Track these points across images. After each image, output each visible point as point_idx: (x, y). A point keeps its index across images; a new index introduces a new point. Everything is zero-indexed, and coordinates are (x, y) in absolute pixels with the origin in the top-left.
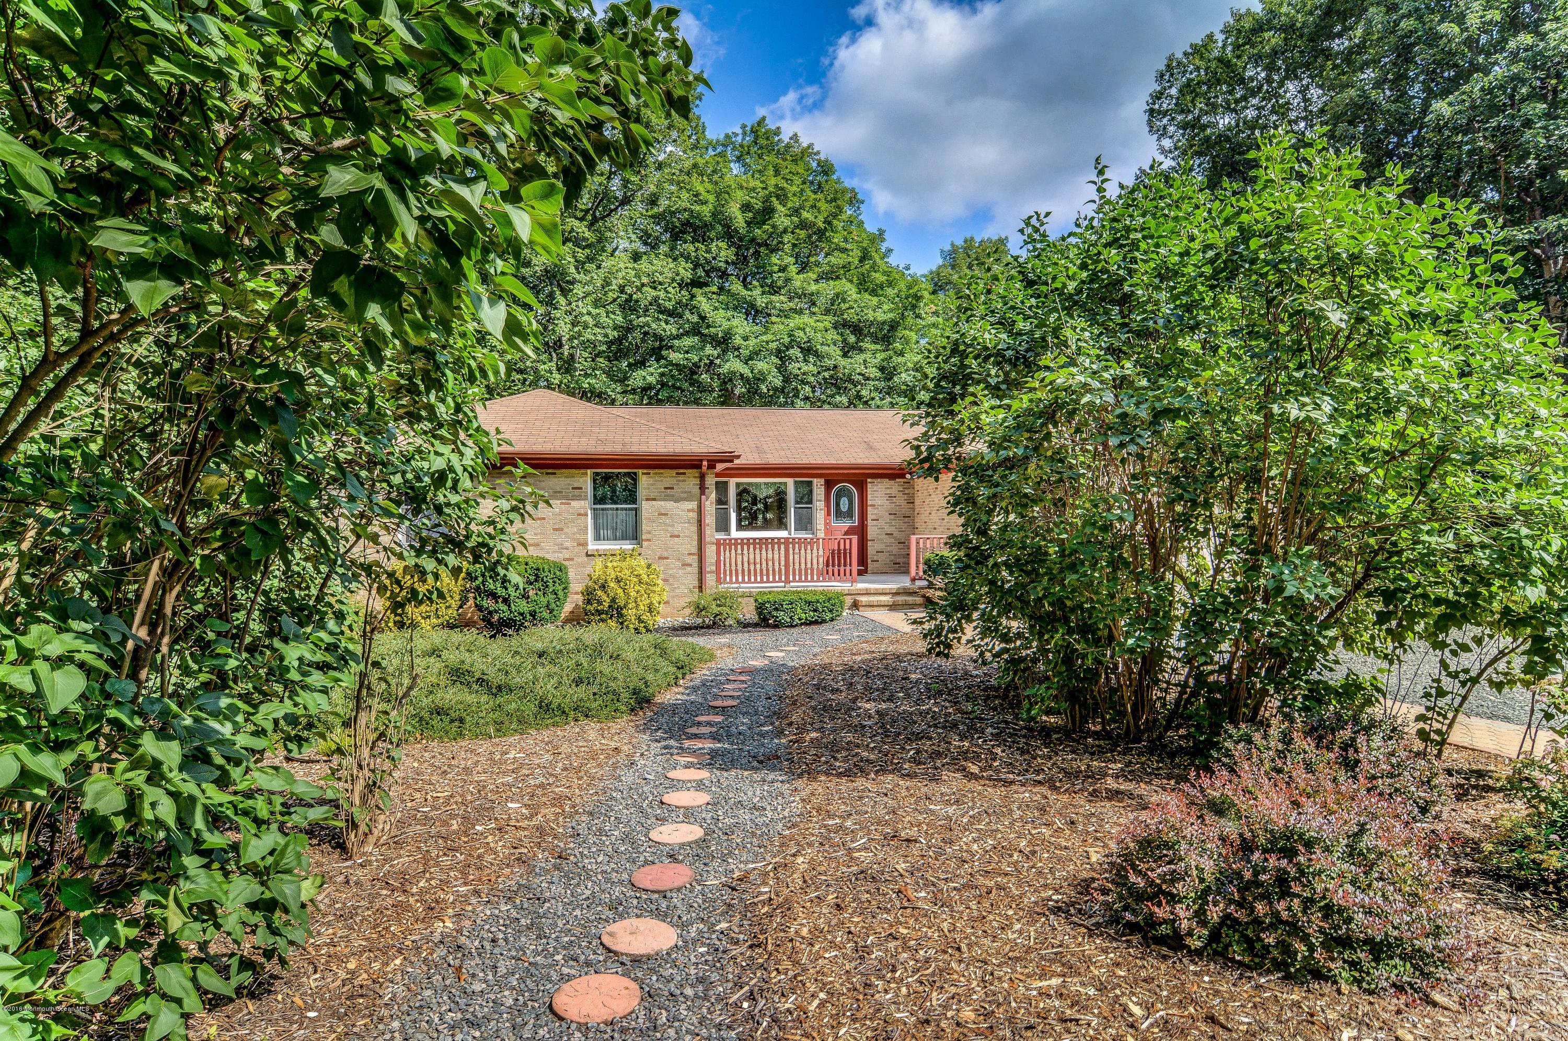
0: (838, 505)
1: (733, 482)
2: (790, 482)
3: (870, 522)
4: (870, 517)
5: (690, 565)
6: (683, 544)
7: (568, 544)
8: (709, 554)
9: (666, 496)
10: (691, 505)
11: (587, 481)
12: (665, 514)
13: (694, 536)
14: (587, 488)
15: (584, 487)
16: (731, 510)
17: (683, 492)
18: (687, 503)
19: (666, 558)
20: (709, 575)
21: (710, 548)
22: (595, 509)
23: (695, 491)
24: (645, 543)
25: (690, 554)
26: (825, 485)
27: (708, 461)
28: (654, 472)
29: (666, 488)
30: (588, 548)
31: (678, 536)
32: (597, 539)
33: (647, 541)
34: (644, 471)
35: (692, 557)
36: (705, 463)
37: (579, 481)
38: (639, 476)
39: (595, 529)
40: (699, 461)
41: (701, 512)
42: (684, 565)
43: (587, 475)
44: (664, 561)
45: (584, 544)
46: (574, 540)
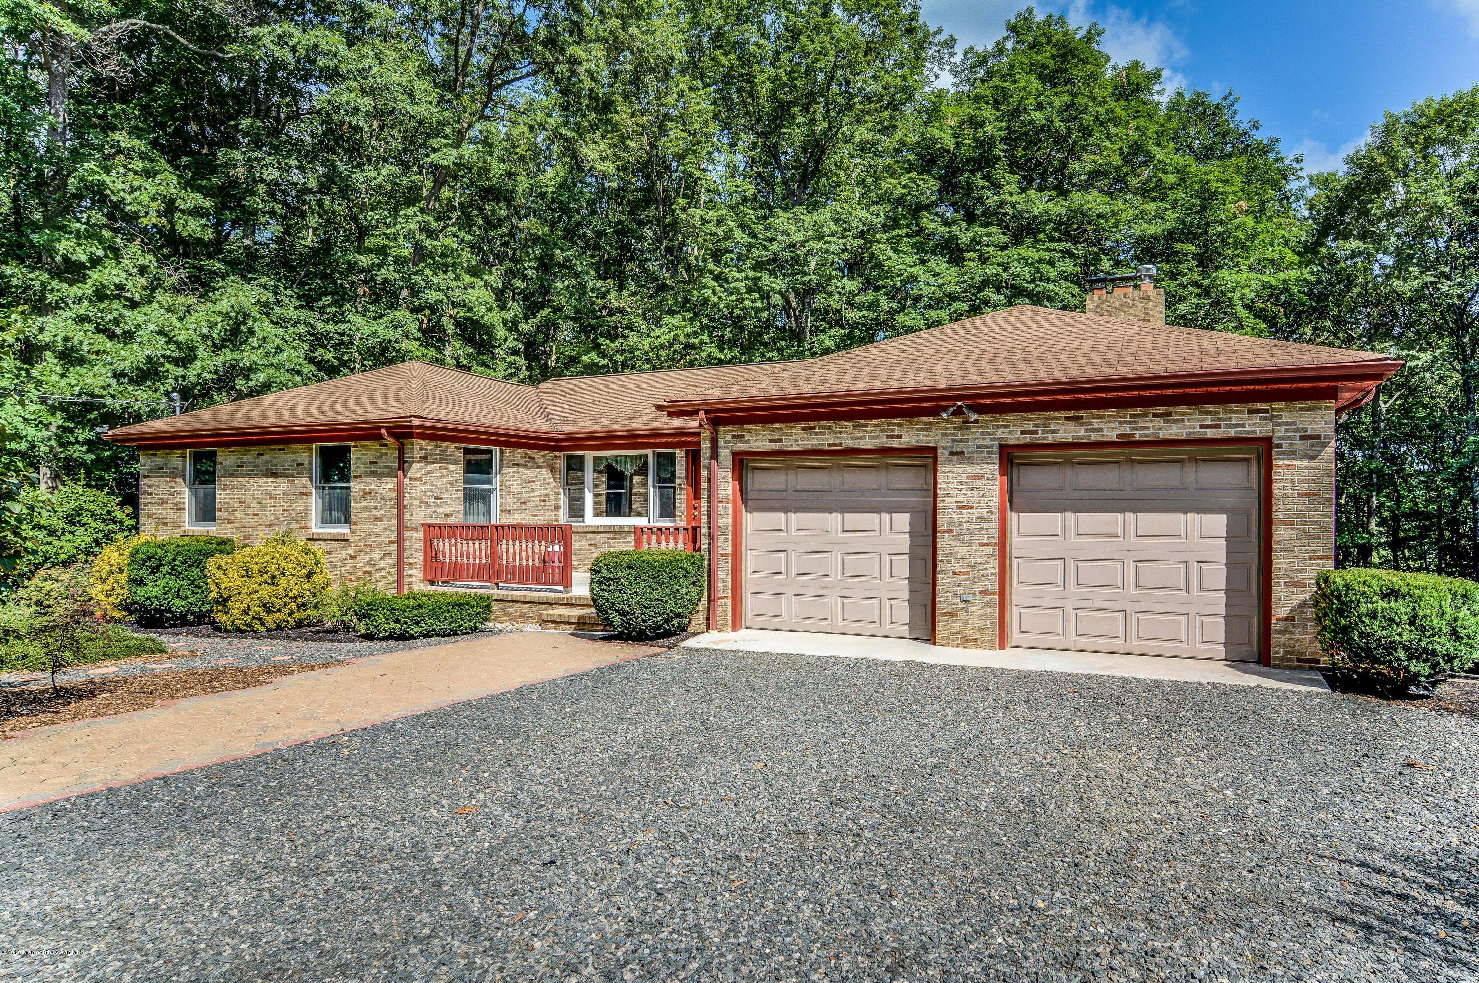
1: (589, 456)
2: (650, 452)
5: (390, 555)
6: (385, 529)
7: (293, 526)
8: (407, 542)
9: (371, 472)
10: (392, 482)
11: (311, 457)
12: (370, 494)
13: (394, 520)
14: (310, 464)
15: (306, 463)
16: (586, 490)
17: (386, 467)
18: (388, 480)
19: (370, 546)
20: (406, 568)
21: (408, 535)
22: (324, 488)
23: (396, 465)
24: (353, 527)
25: (390, 542)
26: (687, 457)
27: (387, 428)
28: (363, 443)
29: (371, 463)
30: (309, 532)
31: (380, 520)
32: (324, 521)
33: (356, 524)
34: (353, 443)
35: (392, 545)
36: (383, 431)
37: (303, 457)
38: (352, 450)
39: (324, 510)
40: (379, 428)
41: (399, 490)
42: (385, 554)
43: (310, 449)
44: (368, 549)
45: (305, 527)
46: (298, 522)
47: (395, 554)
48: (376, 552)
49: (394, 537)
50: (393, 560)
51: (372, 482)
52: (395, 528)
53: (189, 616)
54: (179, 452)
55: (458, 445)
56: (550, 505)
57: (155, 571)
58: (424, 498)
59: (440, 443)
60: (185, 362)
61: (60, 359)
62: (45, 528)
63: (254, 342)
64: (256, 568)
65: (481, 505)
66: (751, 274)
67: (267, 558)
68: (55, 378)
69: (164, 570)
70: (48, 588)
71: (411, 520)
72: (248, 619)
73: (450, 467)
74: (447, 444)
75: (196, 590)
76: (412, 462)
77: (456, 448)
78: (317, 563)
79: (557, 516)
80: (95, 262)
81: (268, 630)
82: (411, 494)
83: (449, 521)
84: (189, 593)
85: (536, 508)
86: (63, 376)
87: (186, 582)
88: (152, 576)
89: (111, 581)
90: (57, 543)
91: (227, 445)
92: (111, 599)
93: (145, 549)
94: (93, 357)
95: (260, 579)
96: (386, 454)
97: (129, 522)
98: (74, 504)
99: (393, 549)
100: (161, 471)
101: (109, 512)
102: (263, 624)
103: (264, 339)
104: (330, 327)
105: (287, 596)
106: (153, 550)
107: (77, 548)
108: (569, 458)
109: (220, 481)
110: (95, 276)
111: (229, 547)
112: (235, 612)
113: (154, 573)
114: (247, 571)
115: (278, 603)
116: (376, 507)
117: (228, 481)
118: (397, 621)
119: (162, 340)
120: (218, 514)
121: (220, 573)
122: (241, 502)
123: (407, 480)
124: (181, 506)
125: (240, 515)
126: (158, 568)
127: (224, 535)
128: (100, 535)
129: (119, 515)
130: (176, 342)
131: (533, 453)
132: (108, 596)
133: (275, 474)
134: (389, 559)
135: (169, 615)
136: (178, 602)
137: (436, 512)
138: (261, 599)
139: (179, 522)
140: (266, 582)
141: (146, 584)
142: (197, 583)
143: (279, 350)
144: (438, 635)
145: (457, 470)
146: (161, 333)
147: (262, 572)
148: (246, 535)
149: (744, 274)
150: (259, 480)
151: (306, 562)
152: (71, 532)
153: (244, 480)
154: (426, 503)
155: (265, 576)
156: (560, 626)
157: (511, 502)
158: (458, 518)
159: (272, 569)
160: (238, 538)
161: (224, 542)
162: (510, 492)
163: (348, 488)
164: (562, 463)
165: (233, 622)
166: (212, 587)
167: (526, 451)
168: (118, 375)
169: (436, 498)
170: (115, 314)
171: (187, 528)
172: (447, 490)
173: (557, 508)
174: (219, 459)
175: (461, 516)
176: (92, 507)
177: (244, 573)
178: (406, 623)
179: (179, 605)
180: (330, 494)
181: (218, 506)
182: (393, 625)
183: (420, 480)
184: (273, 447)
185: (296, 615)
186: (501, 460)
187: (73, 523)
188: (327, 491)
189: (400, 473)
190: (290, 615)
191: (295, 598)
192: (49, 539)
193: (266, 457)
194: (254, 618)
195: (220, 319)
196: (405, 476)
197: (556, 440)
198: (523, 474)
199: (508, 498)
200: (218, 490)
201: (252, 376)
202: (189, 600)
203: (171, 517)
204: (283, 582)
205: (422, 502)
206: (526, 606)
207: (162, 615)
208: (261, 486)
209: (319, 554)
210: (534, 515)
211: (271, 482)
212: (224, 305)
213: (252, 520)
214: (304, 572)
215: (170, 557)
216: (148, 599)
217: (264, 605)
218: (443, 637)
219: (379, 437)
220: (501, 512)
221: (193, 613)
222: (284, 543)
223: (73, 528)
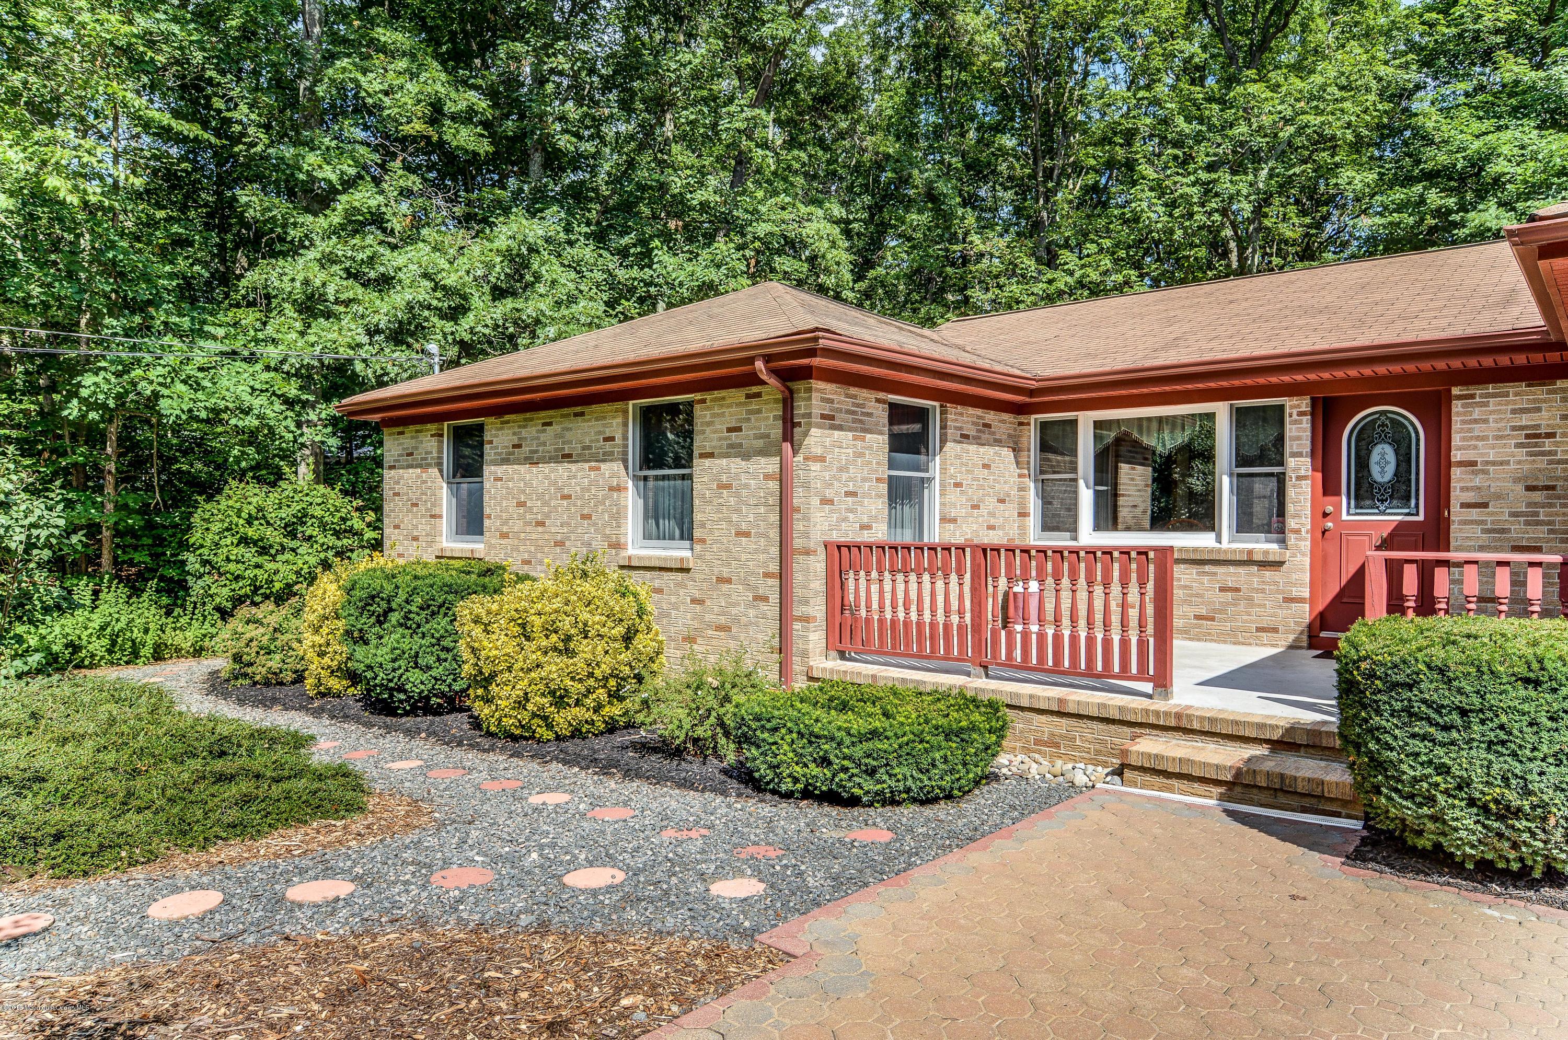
0: (1362, 464)
1: (1086, 420)
2: (1222, 410)
3: (1456, 513)
4: (1457, 496)
5: (765, 599)
6: (756, 551)
7: (599, 544)
8: (798, 578)
9: (731, 446)
10: (771, 465)
11: (625, 425)
12: (728, 487)
13: (774, 534)
14: (625, 438)
15: (618, 436)
16: (1081, 483)
17: (758, 437)
18: (763, 460)
19: (729, 581)
20: (797, 626)
21: (799, 564)
22: (646, 478)
23: (777, 431)
24: (698, 547)
25: (767, 575)
26: (1313, 414)
27: (768, 359)
28: (717, 394)
29: (730, 430)
30: (624, 554)
31: (747, 534)
32: (647, 536)
33: (703, 541)
34: (698, 396)
35: (770, 582)
36: (759, 365)
37: (614, 425)
38: (697, 407)
39: (646, 518)
40: (751, 360)
41: (784, 479)
42: (757, 598)
43: (626, 412)
44: (725, 587)
45: (617, 546)
46: (606, 537)
47: (774, 598)
48: (740, 594)
49: (774, 567)
50: (771, 609)
51: (736, 464)
52: (775, 551)
53: (434, 700)
54: (432, 427)
55: (881, 395)
56: (1011, 510)
57: (381, 620)
58: (829, 493)
59: (853, 390)
60: (455, 314)
61: (300, 312)
62: (255, 543)
63: (541, 288)
64: (537, 621)
65: (906, 509)
66: (1204, 176)
67: (557, 604)
68: (294, 335)
69: (394, 617)
70: (248, 636)
71: (806, 535)
72: (525, 716)
73: (868, 436)
74: (864, 393)
75: (443, 655)
76: (810, 425)
77: (878, 401)
78: (641, 613)
79: (1023, 528)
80: (349, 184)
81: (558, 738)
82: (806, 486)
83: (866, 537)
84: (431, 660)
85: (992, 514)
86: (302, 334)
87: (428, 641)
88: (377, 629)
89: (325, 630)
90: (271, 566)
91: (498, 411)
92: (326, 660)
93: (366, 581)
94: (342, 309)
95: (544, 643)
96: (759, 411)
97: (369, 535)
98: (296, 508)
99: (771, 588)
100: (411, 459)
101: (344, 520)
102: (550, 727)
103: (554, 282)
104: (635, 272)
105: (591, 675)
106: (377, 584)
107: (298, 573)
108: (1044, 427)
109: (488, 470)
110: (343, 201)
111: (496, 580)
112: (503, 703)
113: (380, 623)
114: (523, 626)
115: (576, 688)
116: (738, 511)
117: (500, 470)
118: (825, 761)
119: (428, 284)
120: (487, 522)
121: (478, 631)
122: (521, 504)
123: (800, 458)
124: (436, 511)
125: (518, 526)
126: (386, 614)
127: (493, 558)
128: (330, 554)
129: (357, 524)
130: (444, 288)
131: (991, 416)
132: (322, 654)
133: (569, 456)
134: (764, 607)
135: (402, 696)
136: (415, 676)
137: (845, 519)
138: (547, 681)
139: (433, 536)
140: (555, 649)
141: (366, 643)
142: (444, 643)
143: (572, 300)
144: (914, 800)
145: (879, 442)
146: (426, 276)
147: (550, 629)
148: (526, 556)
149: (1192, 178)
150: (545, 468)
151: (623, 612)
152: (293, 550)
153: (523, 469)
154: (831, 502)
155: (554, 638)
156: (1174, 782)
157: (958, 503)
158: (880, 533)
159: (566, 624)
160: (514, 564)
161: (488, 572)
162: (957, 485)
163: (690, 477)
164: (1032, 436)
165: (500, 720)
166: (466, 655)
167: (979, 412)
168: (372, 332)
169: (848, 494)
170: (368, 252)
171: (445, 544)
172: (864, 480)
173: (1023, 514)
174: (487, 437)
175: (884, 527)
176: (318, 512)
177: (517, 630)
178: (845, 769)
179: (417, 681)
180: (656, 488)
181: (487, 511)
182: (814, 770)
183: (822, 459)
184: (566, 411)
185: (606, 710)
186: (943, 427)
187: (293, 535)
188: (651, 484)
189: (787, 446)
190: (596, 710)
191: (606, 679)
192: (260, 560)
193: (556, 428)
194: (534, 715)
195: (499, 259)
196: (795, 452)
197: (1031, 393)
198: (976, 453)
199: (954, 495)
200: (487, 485)
201: (538, 332)
202: (434, 673)
203: (423, 528)
204: (584, 648)
205: (826, 501)
206: (1064, 721)
207: (391, 696)
208: (547, 478)
209: (643, 594)
210: (991, 528)
211: (562, 471)
212: (502, 242)
213: (536, 533)
214: (619, 630)
215: (402, 596)
216: (370, 667)
217: (553, 693)
218: (923, 803)
219: (753, 379)
220: (943, 520)
221: (443, 695)
222: (585, 574)
223: (294, 544)
